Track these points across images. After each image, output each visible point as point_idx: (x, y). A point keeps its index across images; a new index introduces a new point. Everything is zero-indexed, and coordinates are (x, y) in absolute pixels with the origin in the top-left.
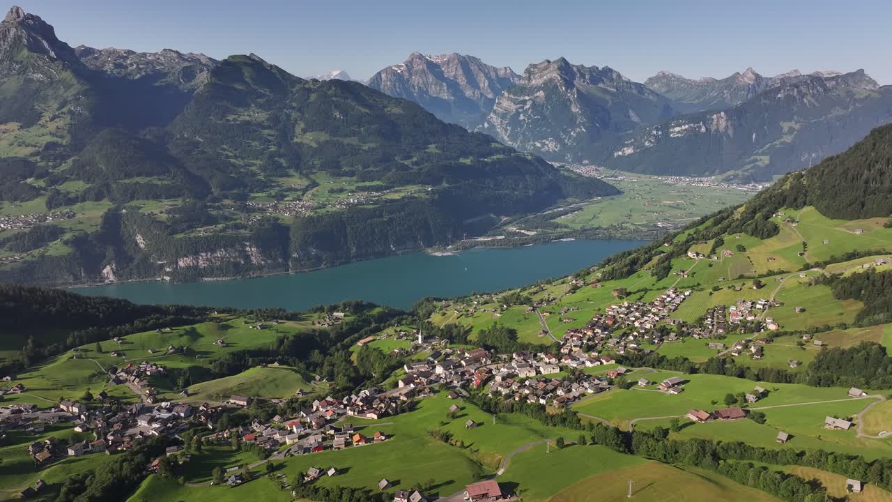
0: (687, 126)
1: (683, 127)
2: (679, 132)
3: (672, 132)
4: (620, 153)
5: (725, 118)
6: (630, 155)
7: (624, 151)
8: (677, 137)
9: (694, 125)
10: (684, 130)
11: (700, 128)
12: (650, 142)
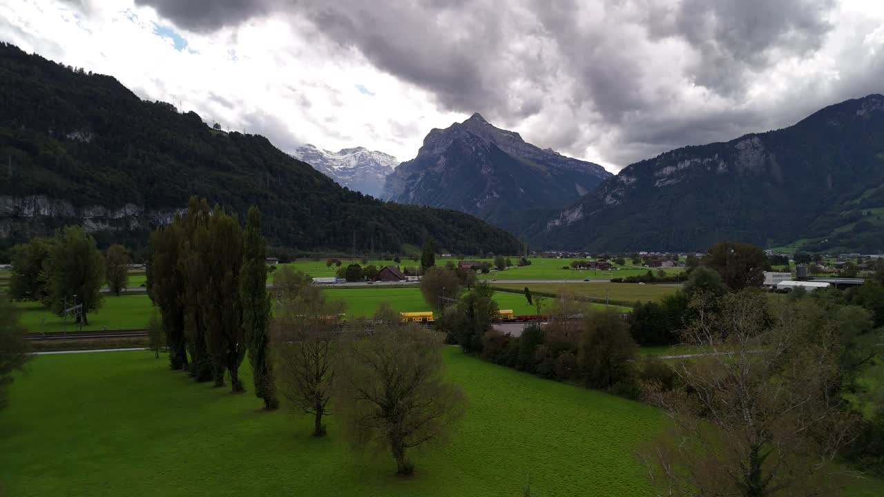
0: (687, 163)
1: (681, 166)
2: (671, 176)
3: (659, 178)
4: (557, 223)
5: (762, 149)
6: (576, 224)
7: (564, 217)
8: (669, 185)
9: (702, 160)
10: (682, 171)
11: (714, 165)
12: (615, 196)
